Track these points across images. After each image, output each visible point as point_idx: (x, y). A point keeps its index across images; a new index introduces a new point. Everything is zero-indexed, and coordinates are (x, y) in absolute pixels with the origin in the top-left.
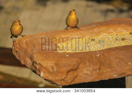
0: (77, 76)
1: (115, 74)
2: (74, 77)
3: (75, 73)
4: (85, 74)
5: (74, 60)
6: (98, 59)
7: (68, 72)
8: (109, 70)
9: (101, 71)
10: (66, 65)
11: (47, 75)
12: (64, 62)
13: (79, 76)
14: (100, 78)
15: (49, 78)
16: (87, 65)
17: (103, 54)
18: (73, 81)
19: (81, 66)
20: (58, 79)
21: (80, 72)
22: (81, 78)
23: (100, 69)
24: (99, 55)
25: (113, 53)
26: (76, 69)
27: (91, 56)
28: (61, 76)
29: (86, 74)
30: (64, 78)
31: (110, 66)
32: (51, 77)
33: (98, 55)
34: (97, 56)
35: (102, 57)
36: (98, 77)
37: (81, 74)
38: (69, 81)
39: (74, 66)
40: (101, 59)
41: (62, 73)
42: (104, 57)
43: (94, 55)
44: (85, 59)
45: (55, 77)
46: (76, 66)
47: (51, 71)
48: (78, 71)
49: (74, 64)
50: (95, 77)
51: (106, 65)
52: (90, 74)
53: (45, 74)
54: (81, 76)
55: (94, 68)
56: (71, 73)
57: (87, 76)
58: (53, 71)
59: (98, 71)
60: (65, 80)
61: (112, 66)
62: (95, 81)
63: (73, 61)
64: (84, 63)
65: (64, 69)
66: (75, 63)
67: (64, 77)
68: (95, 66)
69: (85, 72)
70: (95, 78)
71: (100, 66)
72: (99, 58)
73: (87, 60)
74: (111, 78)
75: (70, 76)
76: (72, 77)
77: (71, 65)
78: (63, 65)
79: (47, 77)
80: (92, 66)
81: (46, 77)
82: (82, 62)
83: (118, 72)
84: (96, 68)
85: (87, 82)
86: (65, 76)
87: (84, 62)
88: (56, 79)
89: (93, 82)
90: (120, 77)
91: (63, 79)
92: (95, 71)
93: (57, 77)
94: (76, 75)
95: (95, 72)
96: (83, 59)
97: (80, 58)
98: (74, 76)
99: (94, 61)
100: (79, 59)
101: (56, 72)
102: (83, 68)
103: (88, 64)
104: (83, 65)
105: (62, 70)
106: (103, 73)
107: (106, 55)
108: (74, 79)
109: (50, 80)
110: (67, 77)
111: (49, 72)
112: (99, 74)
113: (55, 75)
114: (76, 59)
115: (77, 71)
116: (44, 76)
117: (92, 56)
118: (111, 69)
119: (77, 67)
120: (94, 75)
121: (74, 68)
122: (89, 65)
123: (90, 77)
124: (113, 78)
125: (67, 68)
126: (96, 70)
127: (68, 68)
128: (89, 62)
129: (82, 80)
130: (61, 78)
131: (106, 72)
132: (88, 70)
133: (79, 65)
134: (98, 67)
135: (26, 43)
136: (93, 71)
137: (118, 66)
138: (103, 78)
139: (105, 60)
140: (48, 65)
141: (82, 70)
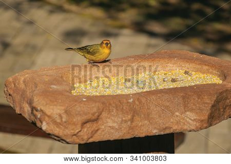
0: (98, 130)
1: (155, 128)
2: (92, 132)
3: (95, 126)
4: (110, 127)
5: (93, 105)
6: (130, 106)
7: (84, 123)
8: (146, 122)
9: (134, 124)
10: (81, 112)
11: (52, 127)
12: (78, 109)
13: (101, 130)
14: (132, 133)
15: (56, 132)
16: (113, 113)
17: (138, 99)
18: (92, 137)
19: (104, 115)
20: (69, 133)
21: (103, 125)
22: (103, 133)
23: (132, 120)
24: (132, 100)
25: (153, 97)
26: (96, 120)
27: (120, 101)
28: (73, 129)
29: (112, 128)
30: (78, 132)
31: (148, 117)
32: (57, 129)
33: (130, 99)
34: (129, 101)
35: (137, 103)
36: (129, 133)
37: (103, 127)
38: (86, 137)
39: (93, 114)
40: (135, 107)
41: (74, 124)
42: (140, 102)
43: (125, 100)
44: (110, 104)
45: (64, 130)
46: (97, 114)
47: (59, 121)
48: (100, 122)
49: (94, 111)
50: (125, 132)
51: (142, 116)
52: (117, 127)
53: (49, 126)
54: (103, 131)
55: (124, 119)
56: (88, 125)
57: (112, 131)
58: (62, 121)
59: (129, 123)
60: (79, 134)
61: (151, 116)
62: (124, 138)
63: (93, 107)
64: (109, 111)
65: (79, 119)
66: (95, 110)
67: (77, 131)
68: (126, 116)
69: (111, 124)
70: (125, 133)
71: (133, 116)
72: (132, 105)
73: (114, 107)
74: (149, 135)
75: (87, 130)
76: (91, 132)
77: (89, 113)
78: (77, 113)
79: (52, 131)
80: (120, 116)
81: (50, 130)
82: (106, 109)
83: (159, 126)
84: (127, 118)
85: (112, 139)
86: (80, 130)
87: (109, 110)
88: (65, 133)
89: (122, 140)
90: (162, 133)
91: (75, 133)
92: (125, 123)
93: (67, 131)
94: (96, 129)
95: (125, 124)
96: (108, 105)
97: (103, 103)
98: (92, 129)
99: (124, 108)
100: (102, 105)
101: (65, 122)
102: (107, 118)
103: (114, 111)
104: (108, 114)
105: (74, 120)
106: (136, 126)
107: (143, 100)
108: (93, 135)
109: (57, 134)
110: (82, 131)
111: (55, 122)
112: (131, 128)
113: (63, 128)
114: (97, 104)
115: (97, 123)
116: (47, 128)
117: (122, 102)
118: (149, 121)
119: (98, 116)
120: (123, 129)
121: (93, 118)
122: (116, 114)
123: (117, 132)
124: (152, 134)
125: (83, 118)
126: (126, 121)
127: (85, 118)
128: (117, 110)
129: (105, 136)
130: (72, 131)
131: (141, 125)
132: (114, 122)
133: (101, 114)
134: (129, 117)
135: (24, 82)
136: (121, 123)
137: (160, 116)
138: (136, 133)
139: (140, 107)
140: (54, 112)
141: (105, 122)
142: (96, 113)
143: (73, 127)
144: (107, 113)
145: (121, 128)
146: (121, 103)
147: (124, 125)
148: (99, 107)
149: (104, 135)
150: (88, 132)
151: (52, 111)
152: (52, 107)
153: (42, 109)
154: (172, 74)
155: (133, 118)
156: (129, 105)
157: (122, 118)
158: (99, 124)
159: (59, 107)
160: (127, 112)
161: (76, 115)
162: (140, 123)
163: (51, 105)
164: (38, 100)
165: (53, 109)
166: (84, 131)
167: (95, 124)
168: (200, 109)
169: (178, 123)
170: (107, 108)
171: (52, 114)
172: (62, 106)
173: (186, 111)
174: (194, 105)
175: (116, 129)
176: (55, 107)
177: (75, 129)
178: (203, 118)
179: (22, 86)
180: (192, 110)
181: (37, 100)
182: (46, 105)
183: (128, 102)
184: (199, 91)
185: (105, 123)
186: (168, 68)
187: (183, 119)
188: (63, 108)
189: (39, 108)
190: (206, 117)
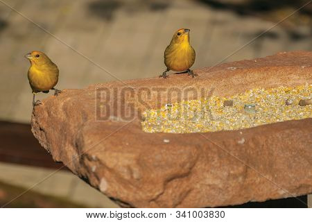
0: (190, 191)
1: (283, 187)
2: (181, 194)
3: (185, 185)
4: (209, 185)
5: (182, 151)
6: (241, 150)
7: (168, 180)
8: (267, 177)
9: (248, 180)
10: (163, 163)
11: (117, 188)
12: (158, 157)
13: (195, 191)
14: (246, 196)
15: (122, 196)
16: (213, 163)
17: (253, 139)
18: (180, 203)
19: (200, 166)
20: (144, 196)
21: (197, 182)
22: (199, 196)
23: (245, 174)
24: (243, 140)
25: (278, 135)
26: (187, 175)
27: (224, 142)
28: (150, 191)
29: (212, 187)
30: (158, 196)
32: (125, 191)
33: (241, 140)
34: (239, 142)
35: (251, 144)
36: (240, 195)
37: (198, 186)
39: (182, 166)
40: (248, 151)
41: (152, 182)
42: (257, 144)
43: (231, 141)
44: (209, 148)
45: (135, 193)
46: (188, 165)
47: (127, 177)
48: (193, 178)
49: (183, 160)
50: (234, 193)
51: (261, 166)
52: (220, 186)
53: (110, 185)
54: (199, 192)
55: (232, 172)
56: (174, 183)
57: (213, 192)
58: (132, 177)
59: (241, 179)
60: (159, 199)
61: (274, 167)
62: (233, 204)
63: (181, 154)
64: (208, 160)
65: (159, 174)
66: (185, 158)
67: (157, 193)
68: (235, 167)
69: (210, 181)
70: (233, 196)
71: (247, 168)
72: (244, 149)
73: (215, 153)
74: (273, 198)
75: (173, 192)
76: (178, 194)
77: (175, 163)
78: (156, 164)
79: (116, 192)
80: (225, 167)
81: (113, 192)
82: (203, 157)
83: (290, 183)
84: (236, 171)
86: (161, 191)
87: (208, 157)
88: (138, 197)
90: (295, 195)
91: (154, 197)
92: (234, 179)
93: (141, 193)
94: (188, 189)
95: (235, 181)
96: (204, 149)
97: (198, 147)
98: (181, 190)
99: (232, 154)
100: (195, 150)
101: (138, 179)
102: (204, 170)
103: (216, 161)
104: (206, 165)
105: (152, 175)
106: (252, 184)
107: (262, 140)
108: (183, 199)
109: (124, 199)
110: (164, 194)
111: (120, 180)
112: (243, 187)
113: (135, 189)
114: (188, 148)
115: (188, 180)
116: (108, 189)
117: (227, 144)
118: (273, 176)
119: (191, 169)
120: (230, 189)
121: (183, 171)
122: (218, 165)
123: (221, 194)
124: (277, 197)
125: (166, 172)
126: (235, 177)
127: (169, 172)
128: (220, 157)
129: (202, 201)
130: (149, 194)
131: (260, 183)
132: (216, 177)
133: (194, 165)
134: (241, 169)
135: (65, 109)
136: (228, 179)
137: (290, 167)
138: (252, 196)
139: (257, 152)
140: (120, 163)
141: (202, 177)
142: (187, 163)
143: (151, 187)
144: (204, 164)
145: (227, 188)
146: (225, 146)
147: (232, 183)
148: (191, 153)
149: (200, 199)
150: (174, 195)
151: (115, 161)
152: (114, 155)
153: (100, 157)
155: (246, 171)
156: (238, 149)
157: (229, 171)
158: (191, 181)
159: (126, 155)
160: (237, 161)
161: (155, 167)
162: (259, 179)
163: (114, 152)
164: (91, 143)
165: (117, 158)
166: (168, 193)
167: (185, 182)
170: (205, 155)
171: (115, 166)
172: (131, 152)
175: (220, 188)
176: (120, 154)
177: (154, 191)
181: (89, 142)
183: (237, 145)
185: (201, 180)
188: (134, 156)
189: (94, 156)
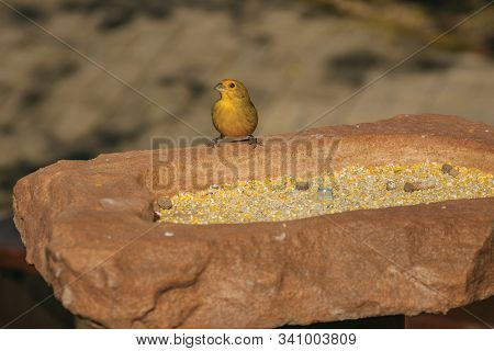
0: (196, 308)
1: (336, 304)
2: (182, 312)
3: (189, 298)
4: (226, 300)
5: (186, 248)
6: (278, 250)
7: (162, 291)
8: (315, 289)
9: (284, 293)
10: (156, 266)
11: (85, 300)
12: (151, 258)
13: (205, 307)
14: (280, 316)
15: (93, 312)
16: (233, 268)
17: (299, 235)
18: (180, 324)
19: (212, 270)
20: (124, 314)
21: (209, 295)
22: (209, 315)
23: (280, 284)
24: (284, 236)
26: (193, 283)
27: (253, 238)
28: (134, 306)
29: (231, 302)
30: (146, 313)
31: (320, 277)
32: (97, 306)
33: (280, 235)
34: (277, 238)
35: (296, 242)
36: (270, 315)
37: (210, 300)
39: (185, 270)
40: (289, 251)
41: (137, 293)
42: (304, 242)
43: (265, 236)
44: (228, 246)
45: (112, 308)
46: (193, 271)
47: (99, 285)
48: (201, 289)
49: (186, 262)
50: (262, 311)
52: (243, 301)
53: (77, 297)
54: (210, 309)
55: (259, 281)
56: (172, 295)
58: (106, 285)
59: (272, 291)
60: (149, 317)
61: (328, 275)
63: (185, 253)
64: (226, 263)
65: (148, 282)
66: (190, 259)
67: (144, 310)
68: (265, 273)
69: (226, 294)
70: (261, 316)
71: (282, 276)
72: (282, 248)
73: (237, 253)
75: (170, 308)
76: (177, 311)
77: (174, 267)
78: (146, 266)
82: (218, 258)
83: (347, 299)
84: (267, 280)
86: (150, 307)
87: (226, 259)
88: (115, 314)
91: (140, 314)
92: (262, 290)
93: (119, 309)
94: (193, 304)
95: (263, 294)
96: (221, 247)
97: (212, 244)
98: (183, 306)
99: (263, 255)
100: (206, 248)
101: (114, 289)
102: (219, 278)
103: (238, 264)
104: (221, 270)
107: (312, 236)
108: (185, 319)
109: (95, 317)
110: (156, 311)
112: (275, 303)
113: (110, 302)
114: (196, 245)
115: (195, 291)
116: (73, 302)
117: (259, 240)
118: (323, 289)
119: (198, 275)
120: (257, 306)
121: (185, 278)
122: (241, 269)
123: (243, 314)
125: (158, 279)
126: (264, 287)
127: (163, 278)
128: (244, 259)
129: (214, 322)
130: (133, 311)
131: (303, 297)
132: (237, 288)
133: (204, 269)
134: (274, 276)
135: (50, 188)
136: (253, 292)
137: (350, 275)
138: (290, 316)
139: (304, 254)
140: (90, 265)
141: (214, 288)
142: (191, 266)
143: (135, 299)
144: (219, 268)
145: (252, 304)
146: (255, 243)
147: (260, 297)
148: (198, 252)
150: (170, 312)
151: (84, 261)
152: (85, 252)
153: (65, 256)
154: (413, 172)
155: (282, 280)
156: (274, 248)
157: (256, 279)
158: (199, 292)
159: (103, 253)
160: (269, 265)
161: (144, 271)
162: (301, 293)
163: (86, 247)
164: (61, 235)
165: (88, 257)
166: (161, 309)
167: (189, 295)
168: (448, 259)
169: (393, 292)
170: (221, 256)
171: (83, 269)
172: (111, 249)
173: (413, 264)
174: (435, 248)
175: (241, 305)
176: (93, 251)
177: (139, 305)
178: (454, 282)
179: (45, 198)
180: (428, 262)
181: (58, 233)
182: (75, 246)
183: (273, 242)
184: (449, 215)
185: (215, 292)
186: (406, 158)
187: (407, 283)
188: (112, 254)
189: (58, 254)
190: (463, 279)
